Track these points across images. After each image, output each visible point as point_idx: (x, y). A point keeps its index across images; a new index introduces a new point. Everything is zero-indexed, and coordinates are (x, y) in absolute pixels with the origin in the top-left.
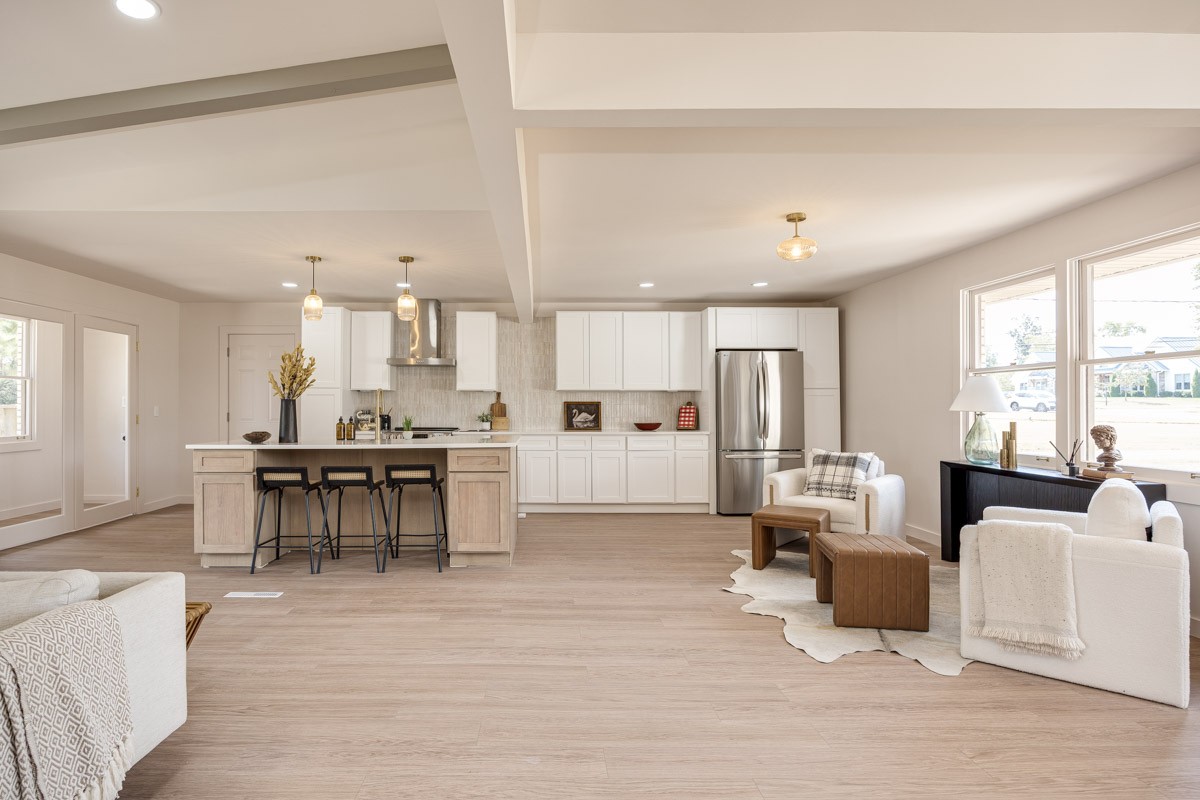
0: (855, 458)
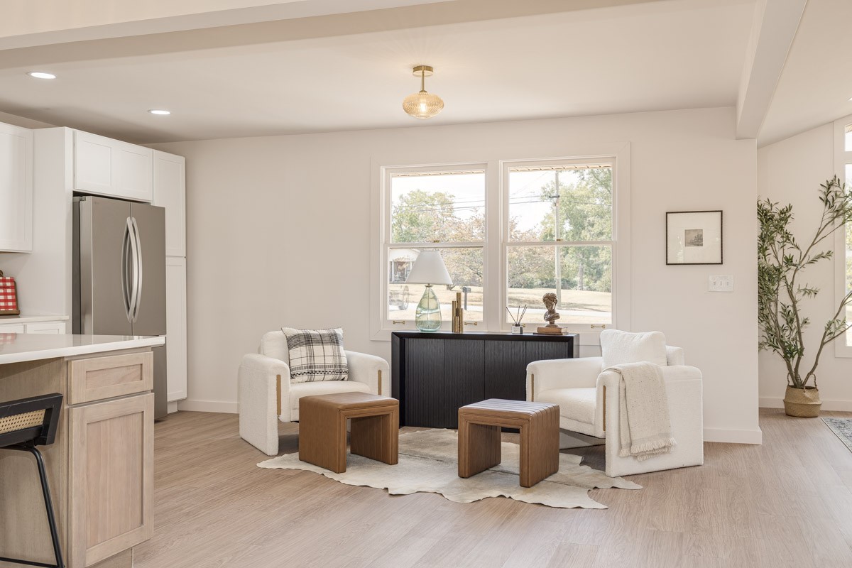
0: (335, 335)
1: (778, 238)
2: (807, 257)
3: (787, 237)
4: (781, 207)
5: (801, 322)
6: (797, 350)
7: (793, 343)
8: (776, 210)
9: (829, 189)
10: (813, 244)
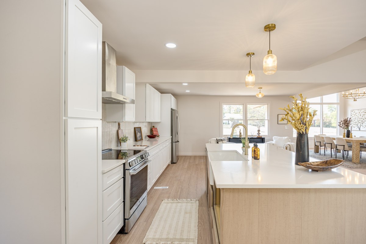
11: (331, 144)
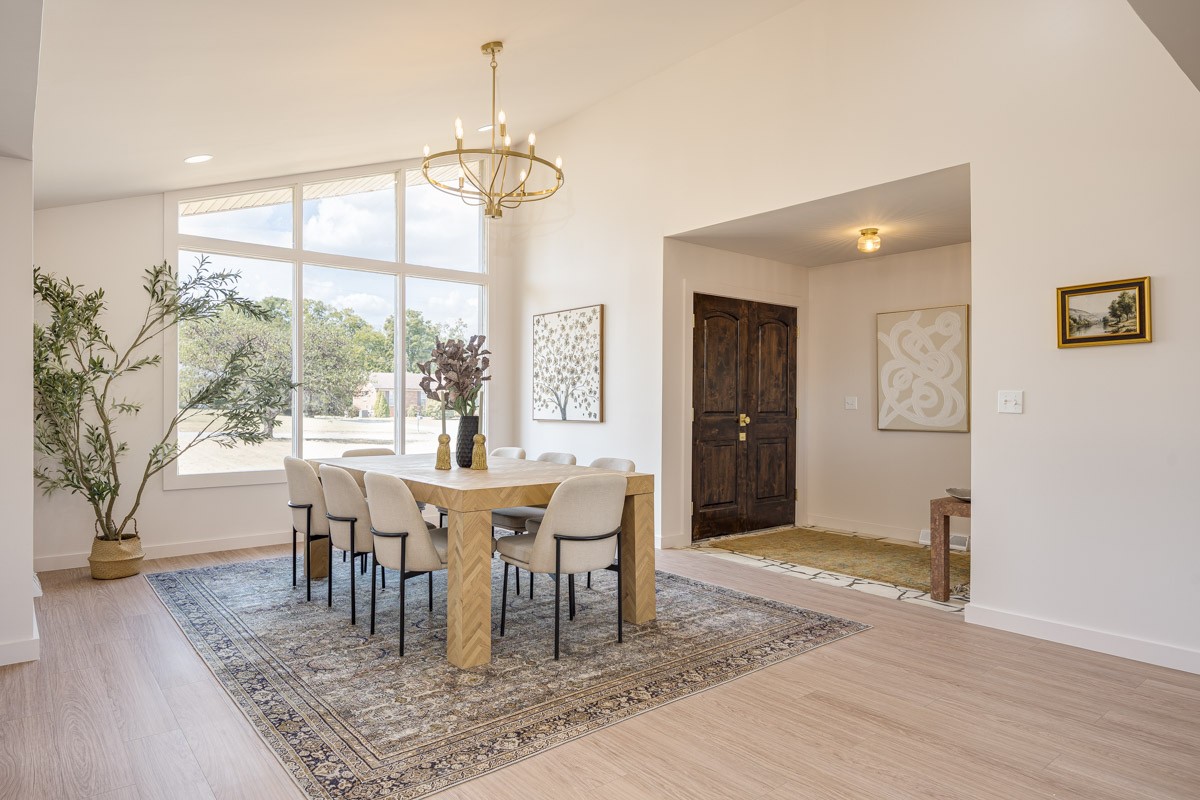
1: (83, 333)
2: (126, 361)
3: (96, 332)
4: (89, 290)
5: (115, 448)
6: (110, 489)
7: (104, 479)
8: (80, 295)
9: (157, 276)
10: (134, 346)
11: (353, 521)
